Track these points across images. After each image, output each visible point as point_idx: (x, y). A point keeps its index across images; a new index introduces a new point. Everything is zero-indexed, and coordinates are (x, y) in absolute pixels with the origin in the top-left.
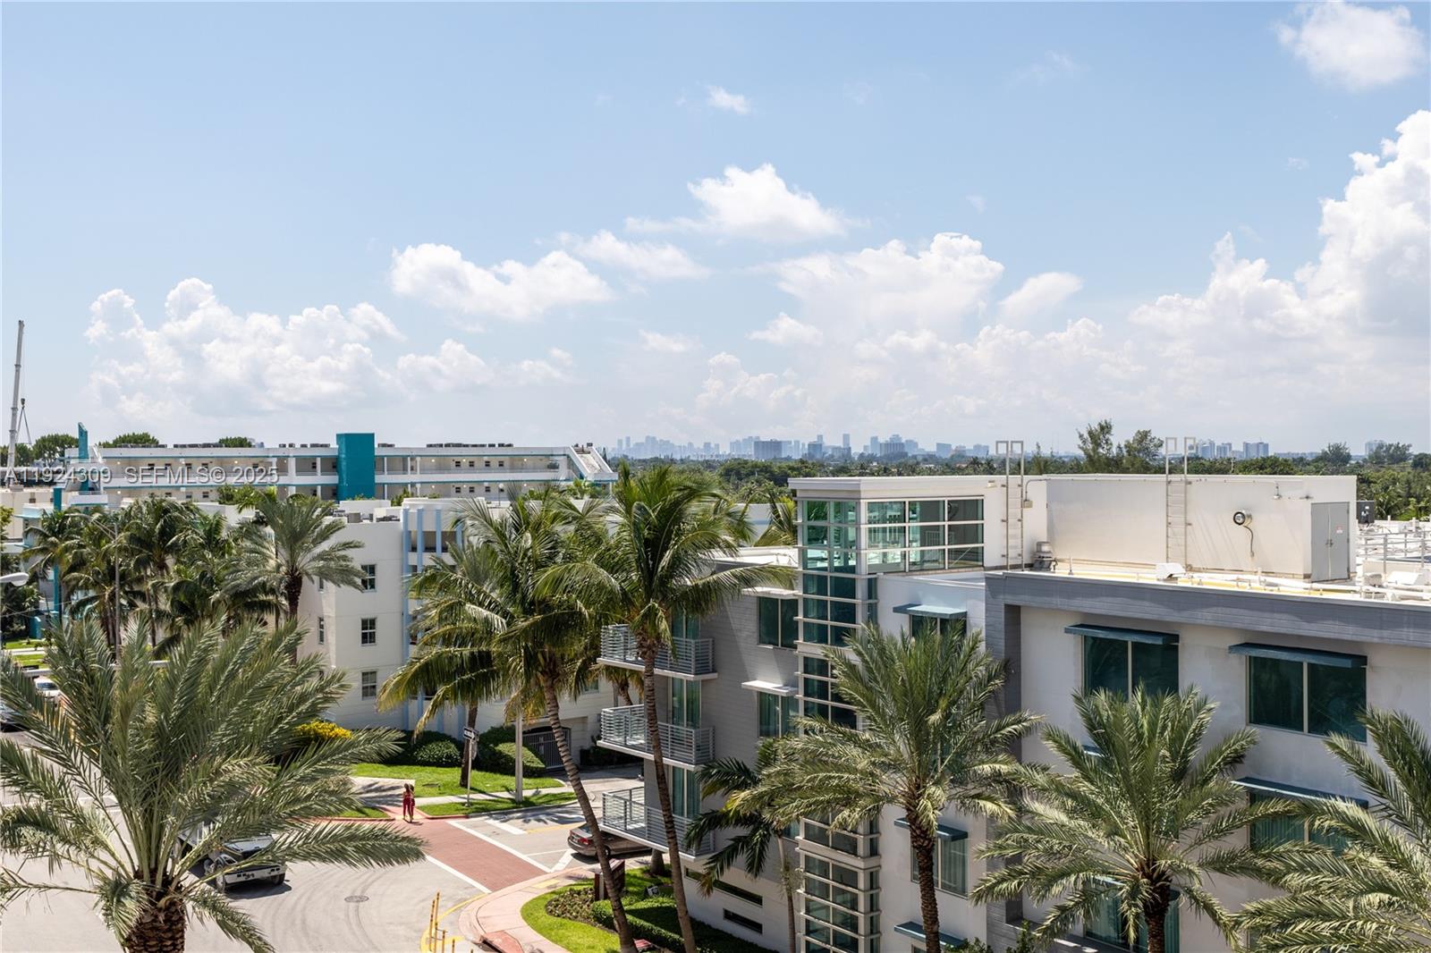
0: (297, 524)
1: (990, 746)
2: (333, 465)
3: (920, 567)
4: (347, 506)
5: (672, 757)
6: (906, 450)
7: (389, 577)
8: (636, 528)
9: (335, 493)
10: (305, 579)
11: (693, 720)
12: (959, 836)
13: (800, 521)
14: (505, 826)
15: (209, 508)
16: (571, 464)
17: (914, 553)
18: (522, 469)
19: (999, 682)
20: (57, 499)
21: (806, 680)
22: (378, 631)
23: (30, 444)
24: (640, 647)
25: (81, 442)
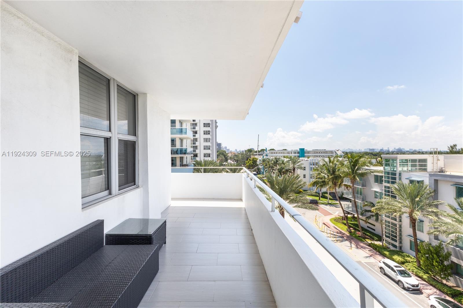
0: (294, 161)
1: (430, 205)
2: (299, 153)
3: (411, 171)
4: (301, 158)
5: (357, 200)
6: (402, 150)
7: (307, 169)
8: (350, 163)
9: (299, 157)
10: (296, 168)
11: (361, 194)
12: (422, 221)
13: (383, 162)
14: (327, 207)
15: (283, 158)
16: (336, 152)
17: (410, 168)
18: (327, 153)
19: (433, 194)
20: (263, 157)
21: (385, 190)
22: (306, 176)
23: (260, 150)
24: (351, 181)
25: (266, 150)
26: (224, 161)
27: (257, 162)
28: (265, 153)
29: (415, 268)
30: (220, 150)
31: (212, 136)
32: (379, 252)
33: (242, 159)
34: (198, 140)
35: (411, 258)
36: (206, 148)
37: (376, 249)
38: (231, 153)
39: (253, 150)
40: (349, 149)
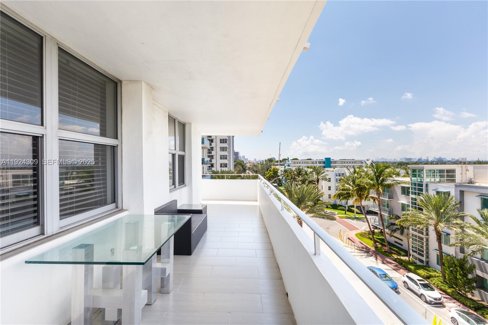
0: (318, 171)
2: (324, 163)
3: (439, 182)
4: (326, 169)
5: (384, 213)
7: (333, 180)
8: (375, 174)
9: (324, 167)
10: (320, 180)
11: (388, 207)
12: (448, 234)
13: (411, 173)
14: (353, 221)
15: (306, 169)
16: (365, 163)
18: (356, 163)
19: (458, 206)
20: (285, 167)
21: (412, 202)
22: (331, 188)
23: (281, 160)
24: (377, 193)
25: (288, 159)
26: (242, 172)
27: (278, 173)
28: (287, 163)
29: (440, 283)
30: (238, 159)
31: (229, 144)
32: (405, 267)
33: (262, 169)
34: (214, 149)
35: (437, 273)
36: (223, 157)
37: (401, 264)
38: (250, 163)
39: (274, 159)
40: (383, 158)
